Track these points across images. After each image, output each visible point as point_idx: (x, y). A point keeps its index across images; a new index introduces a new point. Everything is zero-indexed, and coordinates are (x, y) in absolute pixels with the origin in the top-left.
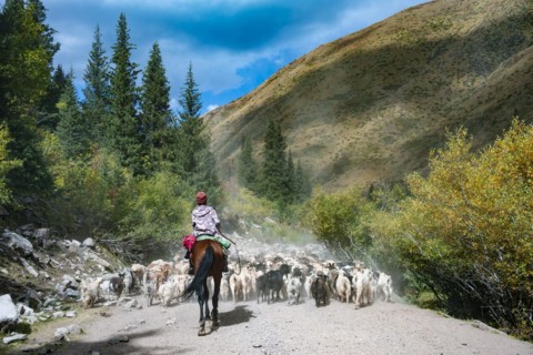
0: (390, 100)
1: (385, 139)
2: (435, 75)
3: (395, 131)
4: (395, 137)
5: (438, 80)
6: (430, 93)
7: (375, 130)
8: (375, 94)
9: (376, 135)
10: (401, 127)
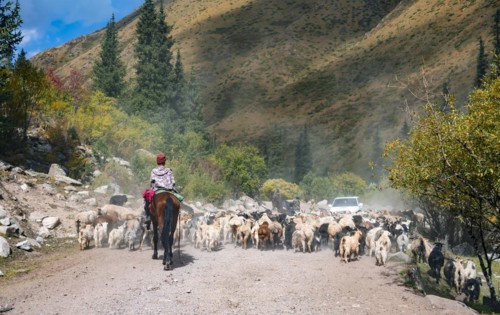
0: (280, 37)
1: (274, 80)
2: (328, 12)
3: (285, 71)
4: (285, 78)
5: (331, 17)
6: (324, 31)
7: (263, 70)
8: (262, 30)
9: (264, 75)
10: (291, 68)
